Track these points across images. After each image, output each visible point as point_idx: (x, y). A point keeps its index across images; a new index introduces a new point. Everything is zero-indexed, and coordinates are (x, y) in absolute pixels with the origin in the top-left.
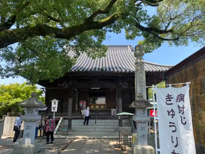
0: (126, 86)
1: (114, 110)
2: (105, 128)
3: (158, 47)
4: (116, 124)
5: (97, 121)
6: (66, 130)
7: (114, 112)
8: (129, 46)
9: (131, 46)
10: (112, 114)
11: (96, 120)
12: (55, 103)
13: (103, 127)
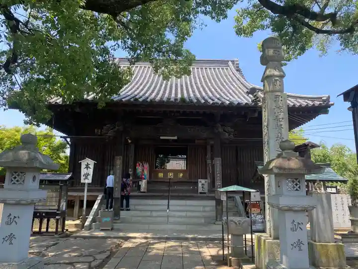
0: (229, 135)
1: (203, 181)
2: (186, 217)
3: (300, 54)
4: (207, 209)
5: (172, 202)
6: (108, 219)
7: (202, 184)
8: (230, 62)
9: (234, 61)
10: (200, 190)
11: (170, 201)
12: (87, 167)
13: (184, 214)
